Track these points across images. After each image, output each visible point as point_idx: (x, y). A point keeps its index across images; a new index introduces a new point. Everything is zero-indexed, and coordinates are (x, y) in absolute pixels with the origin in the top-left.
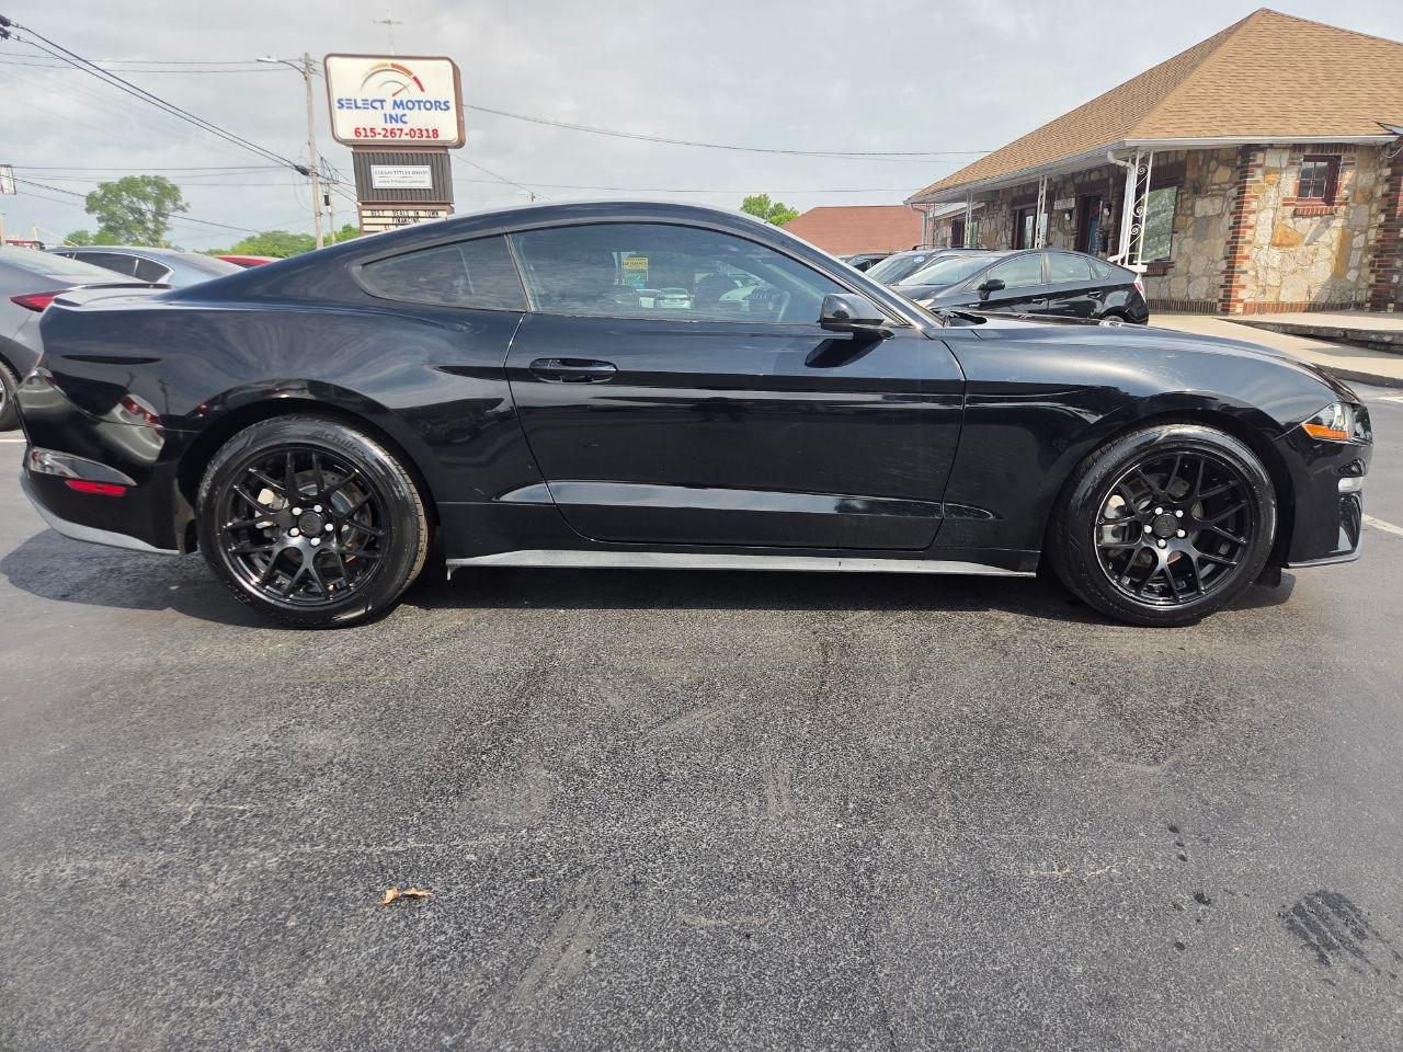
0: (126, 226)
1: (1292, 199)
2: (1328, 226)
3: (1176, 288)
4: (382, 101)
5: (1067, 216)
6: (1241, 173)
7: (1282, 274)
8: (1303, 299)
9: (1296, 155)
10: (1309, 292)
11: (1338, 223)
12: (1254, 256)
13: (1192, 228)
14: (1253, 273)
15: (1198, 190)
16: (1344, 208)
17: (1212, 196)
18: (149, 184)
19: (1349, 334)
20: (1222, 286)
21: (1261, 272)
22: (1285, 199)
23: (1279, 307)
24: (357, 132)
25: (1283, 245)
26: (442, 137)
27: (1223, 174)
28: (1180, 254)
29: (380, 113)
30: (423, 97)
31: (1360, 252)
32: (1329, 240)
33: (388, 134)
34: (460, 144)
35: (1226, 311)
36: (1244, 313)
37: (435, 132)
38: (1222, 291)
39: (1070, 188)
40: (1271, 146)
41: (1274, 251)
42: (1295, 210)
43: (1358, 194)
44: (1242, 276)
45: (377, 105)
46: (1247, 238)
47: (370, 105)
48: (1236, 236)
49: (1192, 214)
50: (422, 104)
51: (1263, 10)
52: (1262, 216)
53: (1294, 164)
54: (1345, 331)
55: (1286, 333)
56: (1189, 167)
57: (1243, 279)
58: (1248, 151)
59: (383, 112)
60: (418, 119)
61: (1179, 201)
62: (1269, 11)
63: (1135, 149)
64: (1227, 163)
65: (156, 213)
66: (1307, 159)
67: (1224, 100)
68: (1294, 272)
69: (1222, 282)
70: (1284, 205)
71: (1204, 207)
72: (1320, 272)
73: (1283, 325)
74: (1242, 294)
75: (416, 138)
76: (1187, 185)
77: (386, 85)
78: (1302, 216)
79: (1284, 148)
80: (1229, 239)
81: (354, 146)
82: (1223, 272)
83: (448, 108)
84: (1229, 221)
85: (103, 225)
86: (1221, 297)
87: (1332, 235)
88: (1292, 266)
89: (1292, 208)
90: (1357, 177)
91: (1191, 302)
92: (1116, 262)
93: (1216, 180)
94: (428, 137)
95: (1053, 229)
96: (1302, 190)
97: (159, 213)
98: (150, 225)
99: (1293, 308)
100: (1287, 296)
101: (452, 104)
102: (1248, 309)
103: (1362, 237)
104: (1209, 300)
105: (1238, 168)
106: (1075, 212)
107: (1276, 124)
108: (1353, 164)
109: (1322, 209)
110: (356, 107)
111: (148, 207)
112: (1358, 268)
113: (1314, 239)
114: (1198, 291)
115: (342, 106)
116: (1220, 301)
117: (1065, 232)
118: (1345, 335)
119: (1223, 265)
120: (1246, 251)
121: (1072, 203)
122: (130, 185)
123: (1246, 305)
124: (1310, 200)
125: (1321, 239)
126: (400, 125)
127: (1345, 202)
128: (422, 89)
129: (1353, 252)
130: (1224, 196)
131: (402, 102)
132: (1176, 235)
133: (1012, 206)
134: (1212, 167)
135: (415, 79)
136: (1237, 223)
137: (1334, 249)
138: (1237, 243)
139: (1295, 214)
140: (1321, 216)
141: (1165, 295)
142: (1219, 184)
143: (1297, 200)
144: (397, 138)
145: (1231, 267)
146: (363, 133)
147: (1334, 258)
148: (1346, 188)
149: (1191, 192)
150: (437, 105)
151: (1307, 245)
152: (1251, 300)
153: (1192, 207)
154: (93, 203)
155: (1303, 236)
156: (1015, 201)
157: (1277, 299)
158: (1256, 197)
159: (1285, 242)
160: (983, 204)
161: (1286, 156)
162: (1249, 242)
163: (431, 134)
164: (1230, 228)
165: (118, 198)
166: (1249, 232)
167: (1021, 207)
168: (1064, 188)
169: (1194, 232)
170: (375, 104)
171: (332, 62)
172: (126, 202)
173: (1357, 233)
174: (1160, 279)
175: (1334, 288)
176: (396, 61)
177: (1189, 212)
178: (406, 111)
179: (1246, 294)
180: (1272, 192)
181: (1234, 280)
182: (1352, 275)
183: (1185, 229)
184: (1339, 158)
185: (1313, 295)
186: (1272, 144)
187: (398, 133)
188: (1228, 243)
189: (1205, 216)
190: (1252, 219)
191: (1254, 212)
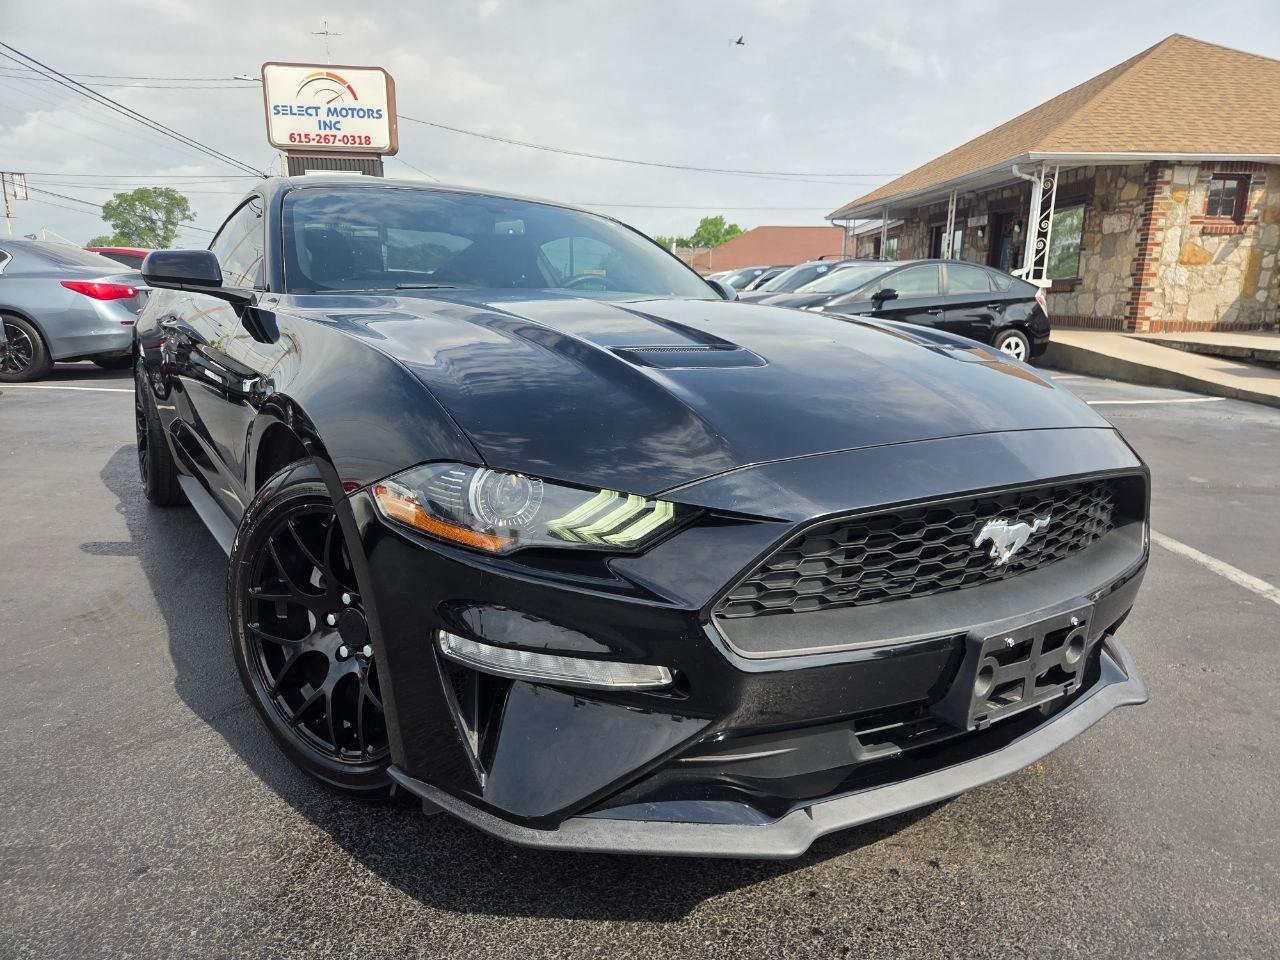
0: (139, 232)
1: (1201, 217)
2: (1237, 246)
3: (1084, 305)
4: (317, 108)
5: (980, 233)
6: (1149, 189)
7: (1190, 293)
8: (1211, 318)
9: (1204, 173)
10: (1217, 312)
11: (1247, 242)
12: (1161, 273)
13: (1100, 244)
14: (1158, 291)
15: (1107, 208)
16: (1253, 227)
17: (1120, 212)
18: (161, 194)
19: (1256, 354)
20: (1128, 303)
21: (1168, 290)
22: (1193, 217)
23: (1187, 326)
24: (292, 137)
25: (1191, 264)
26: (374, 144)
27: (1131, 191)
28: (1087, 271)
29: (314, 120)
30: (356, 105)
31: (1269, 273)
32: (1238, 260)
33: (322, 140)
34: (393, 152)
35: (1132, 328)
36: (1151, 330)
37: (368, 139)
38: (1128, 308)
39: (983, 206)
40: (1180, 163)
41: (1182, 269)
42: (1204, 228)
43: (1268, 214)
44: (1149, 294)
45: (312, 111)
46: (1155, 255)
47: (305, 111)
48: (1142, 254)
49: (1100, 231)
50: (355, 112)
51: (1176, 35)
52: (1170, 233)
53: (1203, 182)
54: (1253, 351)
55: (1191, 352)
56: (1098, 183)
57: (1149, 297)
58: (1156, 167)
59: (318, 118)
60: (351, 127)
61: (1087, 216)
62: (1181, 37)
63: (1040, 163)
64: (1135, 180)
65: (166, 221)
66: (1216, 177)
67: (1133, 117)
68: (1202, 290)
69: (1129, 299)
70: (1192, 223)
71: (1112, 223)
72: (1228, 291)
73: (1189, 344)
74: (1149, 312)
75: (349, 145)
76: (1096, 202)
77: (320, 94)
78: (1211, 234)
79: (1193, 166)
80: (1136, 256)
81: (289, 151)
82: (1130, 289)
83: (380, 116)
84: (1135, 237)
85: (117, 231)
86: (1128, 314)
87: (1241, 255)
88: (1199, 284)
89: (1201, 226)
90: (1267, 198)
91: (1097, 319)
92: (1021, 276)
93: (1124, 196)
94: (360, 143)
95: (966, 246)
96: (1211, 208)
97: (169, 221)
98: (161, 232)
99: (1200, 327)
100: (1194, 316)
101: (385, 113)
102: (1154, 326)
103: (1271, 258)
104: (1116, 317)
105: (1146, 185)
106: (987, 229)
107: (1185, 142)
108: (1263, 183)
109: (1231, 228)
110: (292, 114)
111: (159, 216)
112: (1268, 288)
113: (1222, 257)
114: (1105, 308)
115: (278, 113)
116: (1126, 318)
117: (978, 249)
118: (1253, 355)
119: (1129, 282)
120: (1153, 268)
121: (984, 220)
122: (143, 195)
123: (1152, 323)
124: (1220, 218)
125: (1230, 258)
126: (334, 132)
127: (1255, 221)
128: (356, 99)
129: (1263, 272)
130: (1132, 213)
131: (335, 109)
132: (1083, 252)
133: (930, 223)
134: (1120, 185)
135: (349, 87)
136: (1145, 239)
137: (1242, 268)
138: (1144, 260)
139: (1203, 233)
140: (1230, 234)
141: (1072, 312)
142: (1127, 201)
143: (1206, 218)
144: (330, 144)
145: (1138, 283)
146: (297, 138)
147: (1243, 277)
148: (1256, 207)
149: (1099, 208)
150: (370, 113)
151: (1216, 263)
152: (1157, 318)
153: (1100, 225)
154: (109, 212)
155: (1211, 255)
156: (932, 219)
157: (1185, 318)
158: (1163, 214)
159: (1193, 260)
160: (902, 222)
161: (1195, 173)
162: (1156, 260)
163: (363, 141)
164: (1137, 245)
165: (132, 206)
166: (1157, 249)
167: (937, 224)
168: (978, 206)
169: (1101, 248)
170: (310, 111)
171: (270, 70)
172: (138, 212)
173: (1266, 253)
174: (1068, 295)
175: (1242, 309)
176: (331, 71)
177: (1096, 229)
178: (340, 118)
179: (1152, 312)
180: (1180, 209)
181: (1141, 297)
182: (1261, 296)
183: (1093, 247)
184: (1249, 177)
185: (1221, 315)
186: (1180, 162)
187: (332, 139)
188: (1135, 260)
189: (1112, 233)
190: (1159, 237)
191: (1161, 229)
